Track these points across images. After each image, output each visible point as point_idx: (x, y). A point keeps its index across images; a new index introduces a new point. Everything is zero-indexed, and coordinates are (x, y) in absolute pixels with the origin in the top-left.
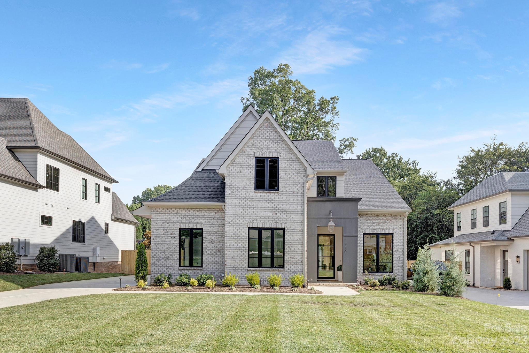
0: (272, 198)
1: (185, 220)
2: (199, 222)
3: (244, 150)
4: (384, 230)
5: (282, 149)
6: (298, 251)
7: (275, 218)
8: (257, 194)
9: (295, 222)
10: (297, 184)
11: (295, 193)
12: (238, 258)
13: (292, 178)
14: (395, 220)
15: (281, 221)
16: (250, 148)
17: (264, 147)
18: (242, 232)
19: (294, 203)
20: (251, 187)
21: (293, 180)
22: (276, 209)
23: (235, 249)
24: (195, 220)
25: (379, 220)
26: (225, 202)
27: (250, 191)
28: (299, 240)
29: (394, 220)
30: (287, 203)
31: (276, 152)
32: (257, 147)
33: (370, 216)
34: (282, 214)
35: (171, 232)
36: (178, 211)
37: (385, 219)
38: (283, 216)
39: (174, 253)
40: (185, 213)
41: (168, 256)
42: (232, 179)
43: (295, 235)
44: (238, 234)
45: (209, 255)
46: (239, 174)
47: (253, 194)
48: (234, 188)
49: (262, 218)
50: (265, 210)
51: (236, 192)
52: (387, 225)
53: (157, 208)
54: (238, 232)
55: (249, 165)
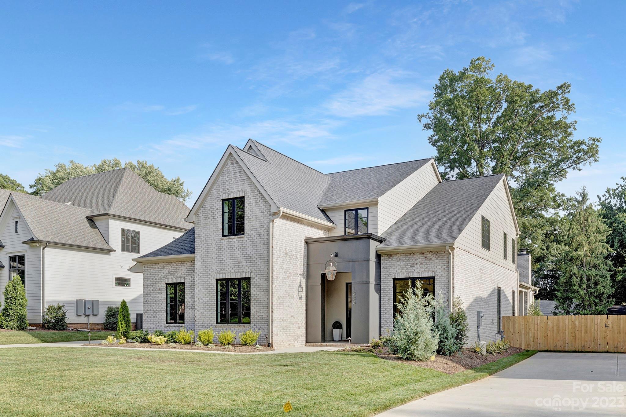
0: (238, 244)
1: (169, 274)
2: (182, 276)
3: (211, 194)
4: (421, 273)
5: (248, 186)
6: (264, 303)
7: (241, 266)
8: (223, 241)
9: (261, 269)
10: (263, 224)
11: (261, 235)
12: (207, 313)
13: (258, 219)
14: (437, 258)
15: (246, 269)
16: (217, 191)
17: (230, 187)
18: (210, 284)
19: (260, 248)
20: (218, 233)
21: (259, 220)
22: (242, 256)
23: (204, 303)
24: (178, 274)
25: (414, 260)
26: (194, 253)
27: (217, 238)
28: (265, 291)
29: (435, 259)
30: (253, 249)
31: (242, 190)
32: (223, 188)
33: (402, 255)
34: (247, 262)
35: (159, 288)
36: (164, 266)
37: (423, 258)
38: (249, 264)
39: (161, 310)
40: (170, 267)
41: (157, 313)
42: (201, 227)
43: (261, 285)
44: (207, 287)
45: (190, 311)
46: (207, 220)
47: (219, 241)
48: (202, 237)
49: (228, 267)
50: (231, 259)
51: (204, 241)
52: (426, 266)
53: (147, 264)
54: (207, 285)
55: (216, 209)
